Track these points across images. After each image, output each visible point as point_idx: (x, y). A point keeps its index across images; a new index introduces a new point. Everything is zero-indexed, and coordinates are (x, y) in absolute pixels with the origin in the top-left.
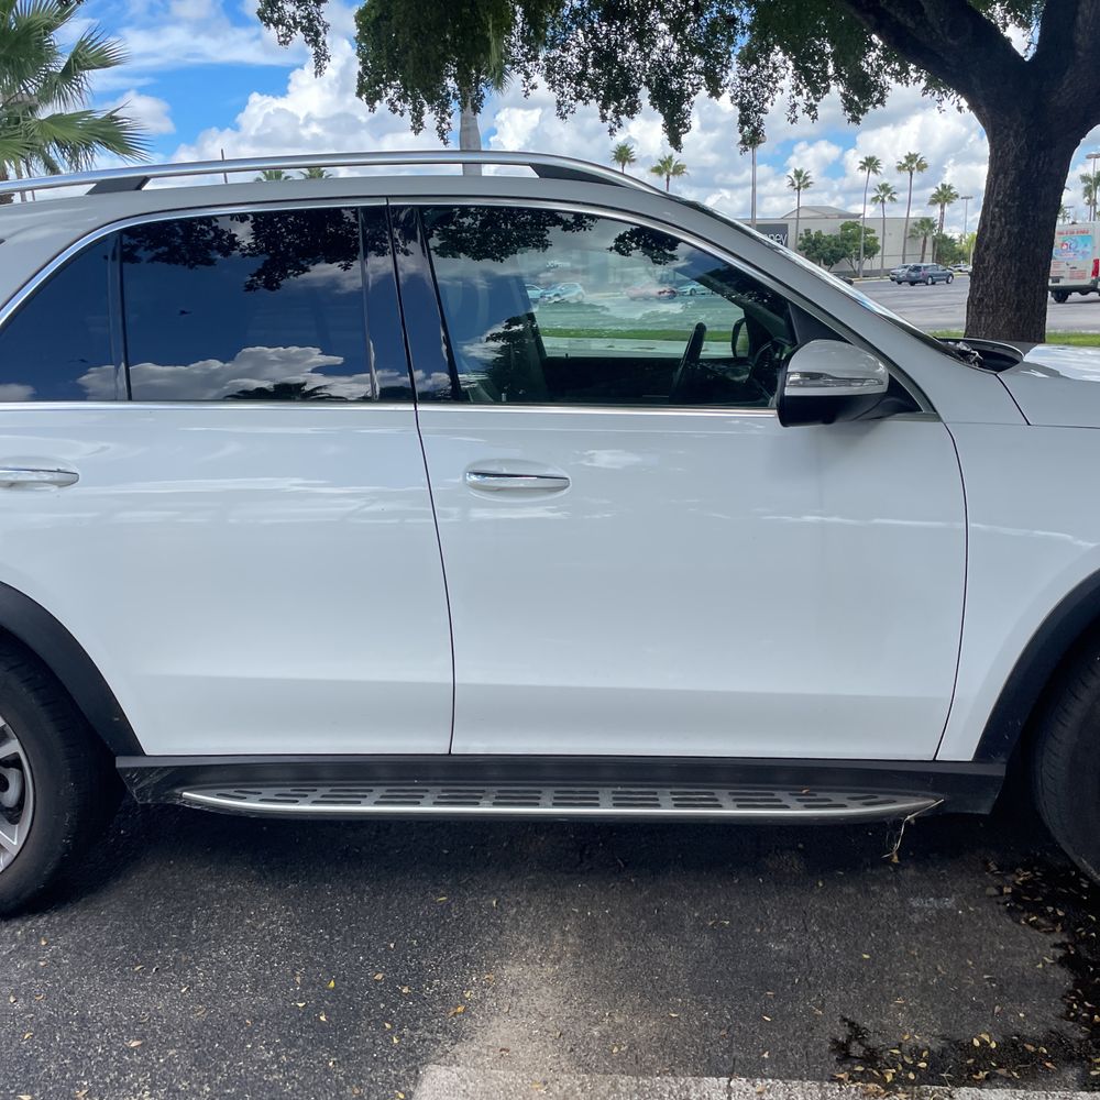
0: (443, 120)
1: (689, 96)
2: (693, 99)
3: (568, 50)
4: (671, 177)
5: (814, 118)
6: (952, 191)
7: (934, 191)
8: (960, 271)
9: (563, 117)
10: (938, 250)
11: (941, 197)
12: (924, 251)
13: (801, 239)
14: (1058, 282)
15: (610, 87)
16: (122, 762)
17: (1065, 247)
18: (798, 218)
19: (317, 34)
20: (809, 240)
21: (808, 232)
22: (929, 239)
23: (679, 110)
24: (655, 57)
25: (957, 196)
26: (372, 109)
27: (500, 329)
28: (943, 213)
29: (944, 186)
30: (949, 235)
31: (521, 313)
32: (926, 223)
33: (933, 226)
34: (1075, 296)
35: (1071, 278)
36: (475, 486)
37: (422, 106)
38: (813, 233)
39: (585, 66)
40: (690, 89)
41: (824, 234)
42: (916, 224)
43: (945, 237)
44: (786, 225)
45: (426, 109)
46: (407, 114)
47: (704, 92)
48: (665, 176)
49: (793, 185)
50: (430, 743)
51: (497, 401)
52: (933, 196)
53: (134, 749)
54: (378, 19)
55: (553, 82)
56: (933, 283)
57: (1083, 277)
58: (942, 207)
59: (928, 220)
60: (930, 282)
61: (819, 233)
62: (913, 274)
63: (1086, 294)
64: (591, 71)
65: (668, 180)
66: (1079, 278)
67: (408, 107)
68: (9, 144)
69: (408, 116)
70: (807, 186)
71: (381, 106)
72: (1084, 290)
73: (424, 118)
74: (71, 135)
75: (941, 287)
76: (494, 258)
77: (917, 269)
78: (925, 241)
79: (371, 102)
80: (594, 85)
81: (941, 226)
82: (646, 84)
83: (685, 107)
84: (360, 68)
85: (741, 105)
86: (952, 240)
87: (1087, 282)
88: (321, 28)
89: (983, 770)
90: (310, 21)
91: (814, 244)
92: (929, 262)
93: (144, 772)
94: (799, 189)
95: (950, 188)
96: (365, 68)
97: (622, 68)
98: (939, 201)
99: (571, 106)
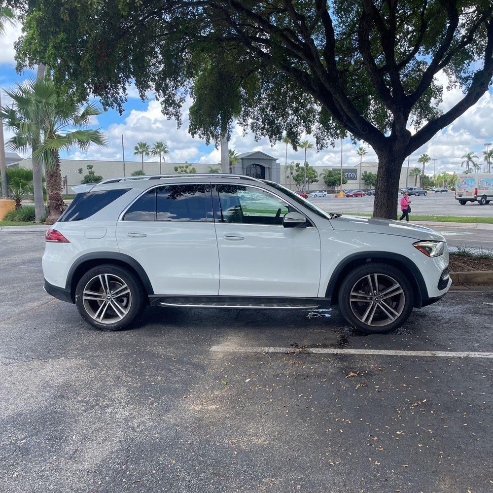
0: (217, 143)
1: (300, 134)
2: (301, 134)
3: (259, 120)
4: (307, 149)
5: (334, 147)
6: (428, 157)
7: (420, 157)
8: (433, 190)
9: (257, 141)
10: (422, 181)
11: (423, 160)
12: (416, 182)
13: (362, 175)
14: (461, 196)
15: (272, 131)
16: (149, 296)
17: (463, 183)
18: (361, 167)
19: (179, 117)
20: (366, 176)
21: (365, 172)
22: (418, 177)
23: (297, 138)
24: (288, 121)
25: (430, 159)
26: (193, 137)
27: (233, 209)
28: (424, 166)
29: (424, 155)
30: (427, 175)
31: (238, 205)
32: (417, 170)
33: (420, 171)
34: (469, 202)
35: (467, 195)
36: (226, 239)
37: (210, 137)
38: (368, 173)
39: (265, 125)
40: (300, 132)
41: (373, 173)
42: (412, 170)
43: (425, 176)
44: (357, 169)
45: (211, 138)
46: (204, 139)
47: (305, 133)
48: (304, 149)
49: (358, 153)
50: (214, 293)
51: (230, 222)
52: (420, 159)
53: (152, 293)
54: (196, 110)
55: (254, 131)
56: (418, 195)
57: (472, 195)
58: (424, 163)
59: (417, 169)
60: (417, 194)
61: (370, 173)
62: (410, 191)
63: (473, 202)
64: (266, 126)
65: (306, 150)
66: (469, 195)
67: (205, 137)
68: (62, 141)
69: (205, 140)
70: (365, 154)
71: (196, 136)
72: (472, 200)
73: (210, 141)
74: (84, 138)
75: (422, 197)
76: (232, 193)
77: (411, 189)
78: (416, 178)
79: (193, 135)
80: (267, 131)
81: (423, 172)
82: (285, 130)
83: (299, 137)
84: (190, 124)
85: (316, 137)
86: (428, 177)
87: (473, 197)
88: (180, 115)
89: (327, 299)
90: (177, 113)
91: (368, 178)
92: (418, 186)
93: (154, 298)
94: (361, 155)
95: (427, 156)
96: (192, 124)
97: (276, 125)
98: (422, 161)
99: (259, 138)
